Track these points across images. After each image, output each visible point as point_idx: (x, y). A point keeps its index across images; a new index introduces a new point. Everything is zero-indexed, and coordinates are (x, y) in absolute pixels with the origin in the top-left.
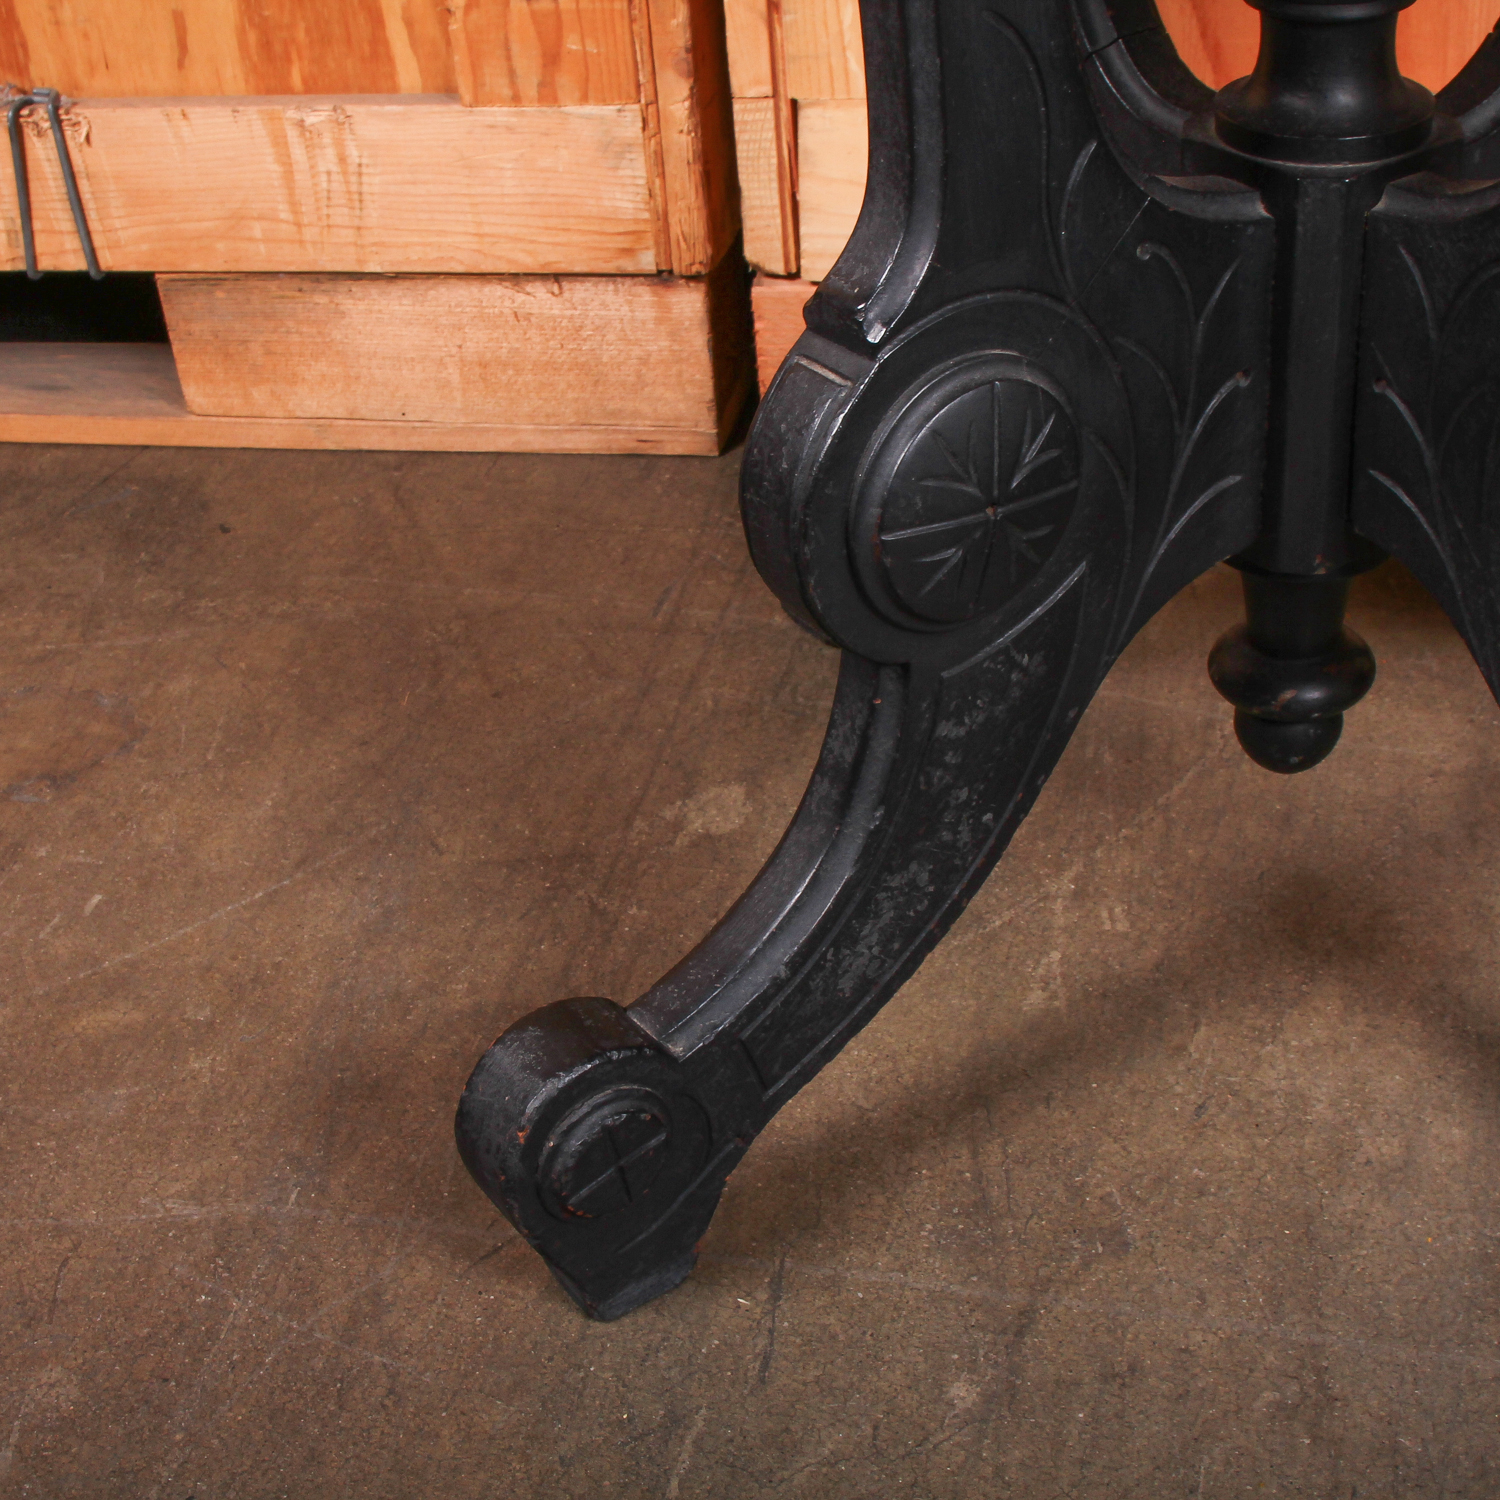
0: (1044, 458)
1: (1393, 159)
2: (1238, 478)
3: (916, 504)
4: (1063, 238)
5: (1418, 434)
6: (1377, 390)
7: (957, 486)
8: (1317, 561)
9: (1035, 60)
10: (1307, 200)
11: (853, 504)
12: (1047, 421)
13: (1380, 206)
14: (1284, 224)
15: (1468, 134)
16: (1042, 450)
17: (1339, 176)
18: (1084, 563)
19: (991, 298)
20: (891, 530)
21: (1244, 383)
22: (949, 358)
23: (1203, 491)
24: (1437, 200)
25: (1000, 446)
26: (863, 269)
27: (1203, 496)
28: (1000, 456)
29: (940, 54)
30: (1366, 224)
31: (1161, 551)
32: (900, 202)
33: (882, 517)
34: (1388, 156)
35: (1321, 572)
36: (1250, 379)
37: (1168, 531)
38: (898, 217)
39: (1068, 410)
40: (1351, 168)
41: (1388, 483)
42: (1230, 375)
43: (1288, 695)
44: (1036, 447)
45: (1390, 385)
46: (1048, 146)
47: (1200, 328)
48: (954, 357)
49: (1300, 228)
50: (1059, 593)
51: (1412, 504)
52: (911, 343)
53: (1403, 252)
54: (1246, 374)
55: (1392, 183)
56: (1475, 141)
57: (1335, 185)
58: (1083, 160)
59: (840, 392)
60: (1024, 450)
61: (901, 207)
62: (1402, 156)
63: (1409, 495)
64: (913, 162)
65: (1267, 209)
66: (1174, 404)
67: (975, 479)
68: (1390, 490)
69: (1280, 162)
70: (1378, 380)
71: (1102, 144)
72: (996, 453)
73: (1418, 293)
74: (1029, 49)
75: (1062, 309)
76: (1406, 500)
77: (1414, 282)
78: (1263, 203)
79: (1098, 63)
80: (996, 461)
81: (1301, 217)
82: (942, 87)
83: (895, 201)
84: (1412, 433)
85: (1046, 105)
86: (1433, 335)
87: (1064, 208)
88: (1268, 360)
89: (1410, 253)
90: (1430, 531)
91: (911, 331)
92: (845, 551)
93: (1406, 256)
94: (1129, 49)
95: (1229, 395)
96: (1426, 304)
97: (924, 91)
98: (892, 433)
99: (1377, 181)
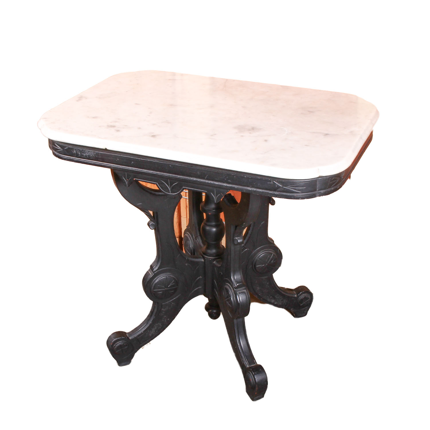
0: (173, 284)
2: (201, 287)
3: (157, 287)
5: (217, 286)
6: (214, 280)
7: (162, 286)
11: (151, 286)
12: (173, 281)
13: (214, 262)
19: (167, 268)
21: (201, 277)
27: (196, 289)
31: (191, 294)
34: (217, 257)
35: (211, 298)
37: (192, 292)
39: (176, 279)
40: (212, 258)
42: (199, 276)
43: (210, 311)
47: (195, 272)
48: (163, 273)
50: (177, 297)
52: (157, 272)
55: (216, 260)
57: (210, 260)
58: (178, 256)
60: (170, 284)
65: (204, 261)
67: (164, 286)
69: (206, 256)
71: (181, 254)
72: (167, 283)
73: (216, 272)
74: (171, 246)
75: (176, 269)
81: (207, 262)
85: (174, 251)
88: (204, 276)
92: (150, 291)
95: (199, 278)
98: (155, 280)
99: (214, 260)
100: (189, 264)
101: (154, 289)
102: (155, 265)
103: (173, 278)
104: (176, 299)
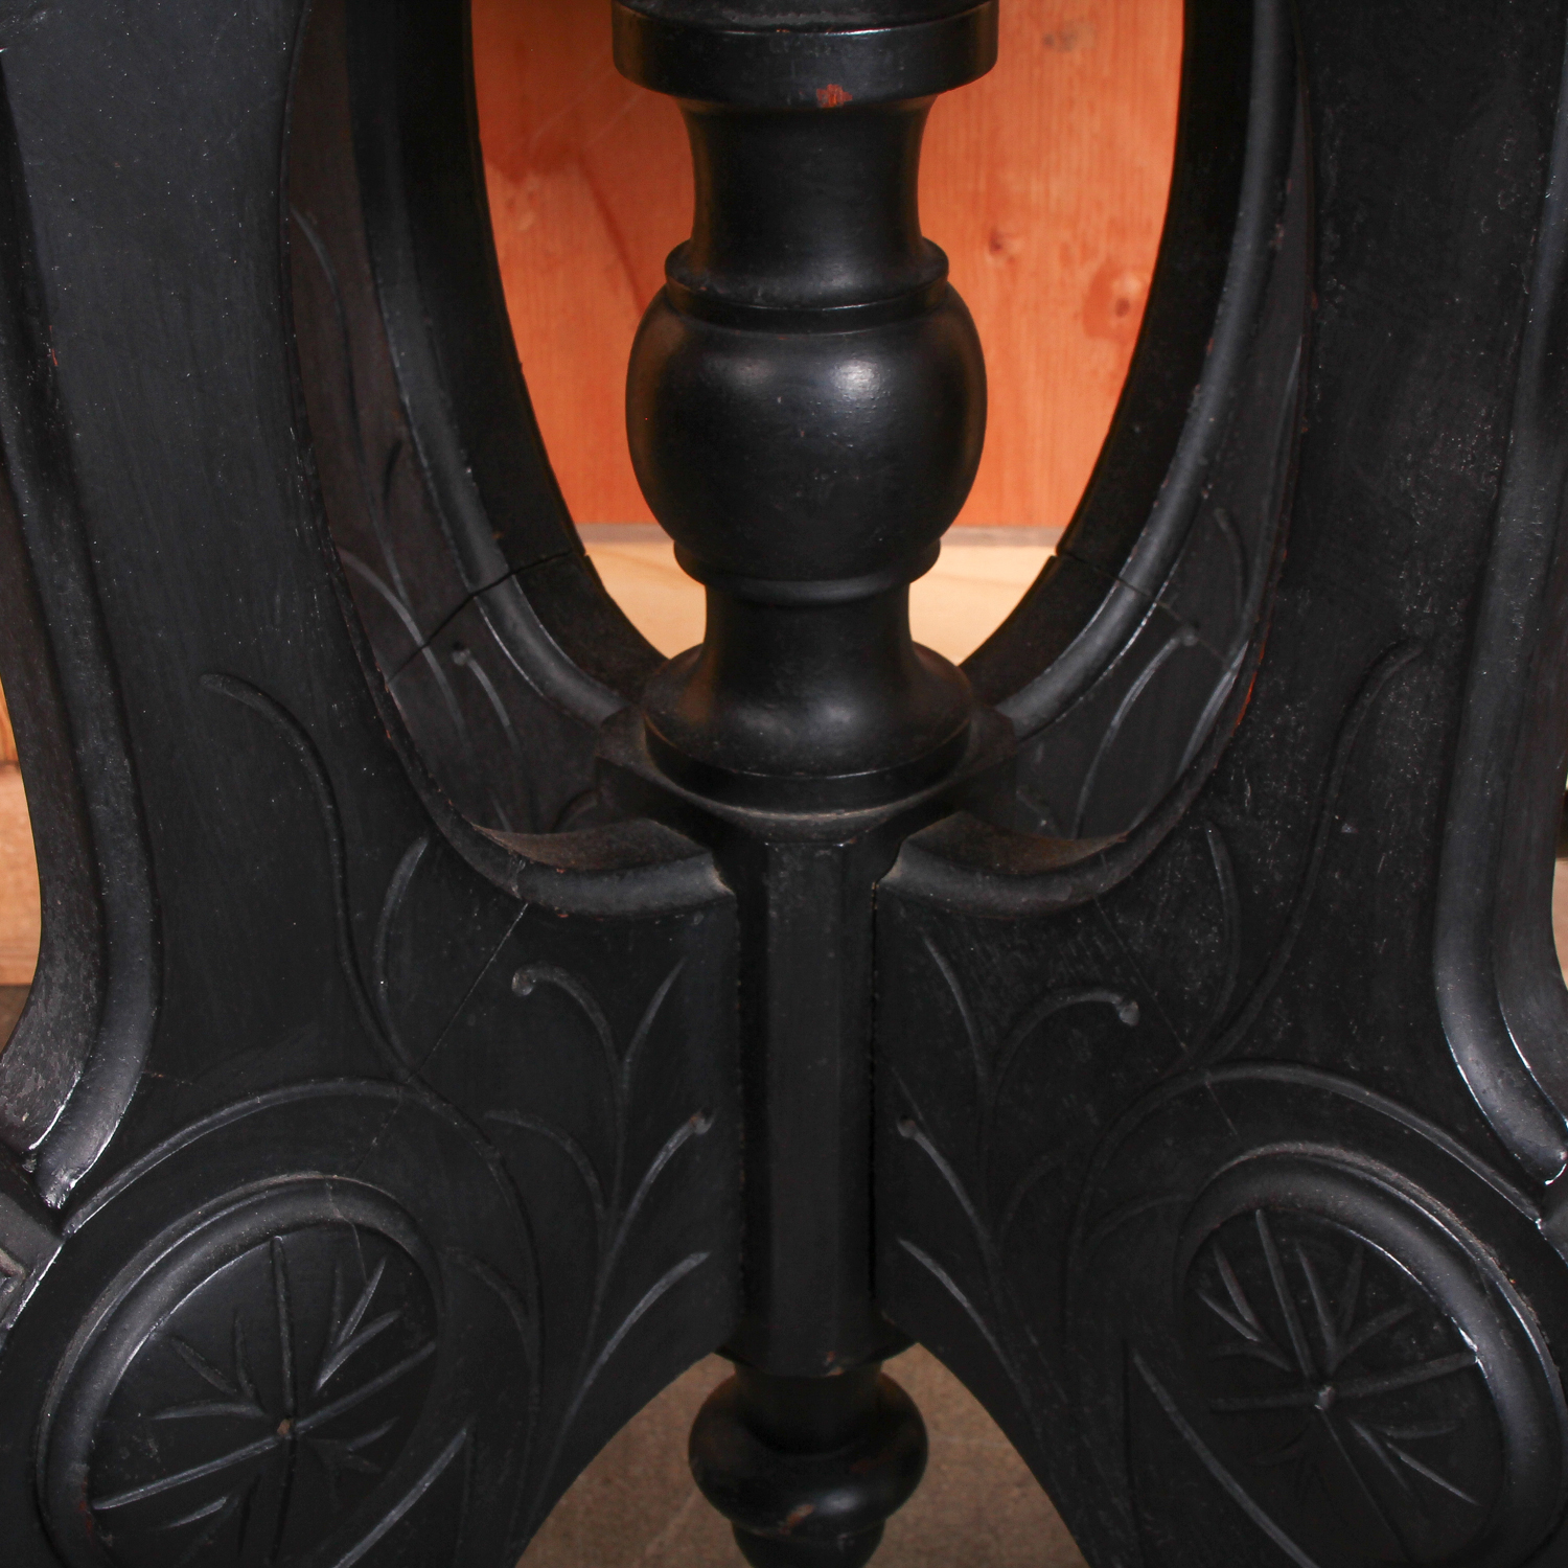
0: (372, 1330)
1: (913, 799)
2: (703, 1256)
3: (149, 1450)
4: (382, 990)
5: (966, 1204)
6: (904, 1131)
7: (219, 1408)
8: (829, 1360)
9: (305, 735)
10: (782, 874)
11: (41, 1459)
12: (370, 1276)
13: (895, 874)
14: (750, 904)
15: (1026, 722)
16: (367, 1320)
17: (831, 834)
18: (464, 1433)
19: (264, 1102)
20: (110, 1493)
21: (702, 1126)
22: (196, 1206)
23: (648, 1288)
24: (979, 876)
25: (292, 1334)
26: (36, 1079)
27: (650, 1293)
28: (292, 1348)
29: (130, 752)
30: (875, 900)
31: (589, 1382)
32: (89, 976)
33: (91, 1476)
34: (904, 795)
35: (836, 1371)
36: (712, 1120)
37: (596, 1353)
38: (88, 998)
39: (408, 1244)
40: (849, 820)
41: (928, 1262)
42: (684, 1119)
43: (802, 1511)
44: (354, 1319)
45: (921, 1127)
46: (343, 859)
47: (627, 1068)
48: (204, 1202)
49: (773, 913)
50: (426, 1482)
51: (965, 1298)
52: (121, 1201)
53: (932, 949)
54: (707, 1115)
55: (911, 837)
56: (1035, 732)
57: (822, 852)
58: (406, 870)
59: (5, 1285)
60: (334, 1329)
61: (92, 983)
62: (926, 793)
63: (958, 1284)
64: (103, 915)
65: (726, 880)
66: (592, 1181)
67: (249, 1391)
68: (929, 1271)
69: (740, 810)
70: (905, 1118)
71: (438, 842)
72: (286, 1344)
73: (957, 1010)
74: (293, 720)
75: (391, 1092)
76: (955, 1291)
77: (949, 993)
78: (717, 868)
79: (482, 611)
80: (287, 1357)
81: (773, 897)
82: (138, 801)
83: (84, 972)
84: (957, 1202)
85: (333, 800)
86: (981, 1072)
87: (380, 945)
88: (740, 1088)
89: (944, 952)
90: (991, 1339)
91: (123, 1179)
92: (37, 1525)
93: (935, 955)
94: (527, 590)
95: (680, 1151)
96: (969, 1026)
97: (111, 805)
98: (101, 1341)
99: (887, 839)
100: (558, 977)
101: (95, 1490)
102: (51, 1094)
103: (367, 1231)
104: (409, 1516)
